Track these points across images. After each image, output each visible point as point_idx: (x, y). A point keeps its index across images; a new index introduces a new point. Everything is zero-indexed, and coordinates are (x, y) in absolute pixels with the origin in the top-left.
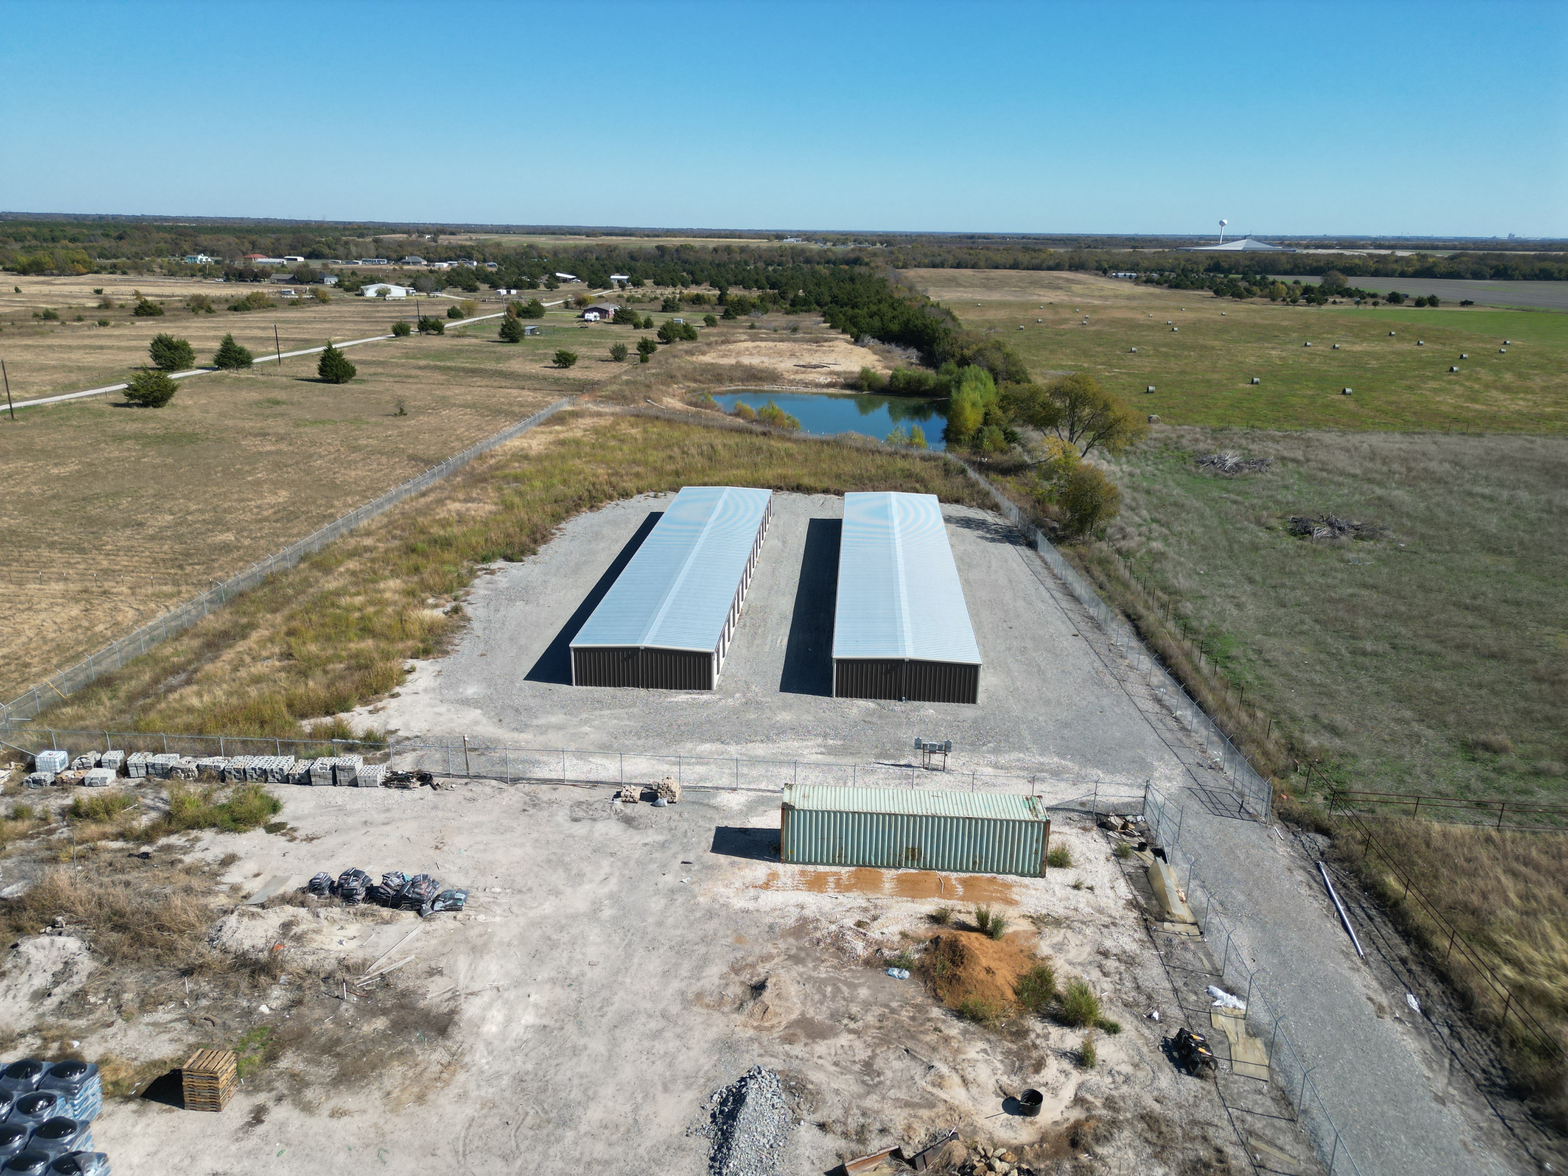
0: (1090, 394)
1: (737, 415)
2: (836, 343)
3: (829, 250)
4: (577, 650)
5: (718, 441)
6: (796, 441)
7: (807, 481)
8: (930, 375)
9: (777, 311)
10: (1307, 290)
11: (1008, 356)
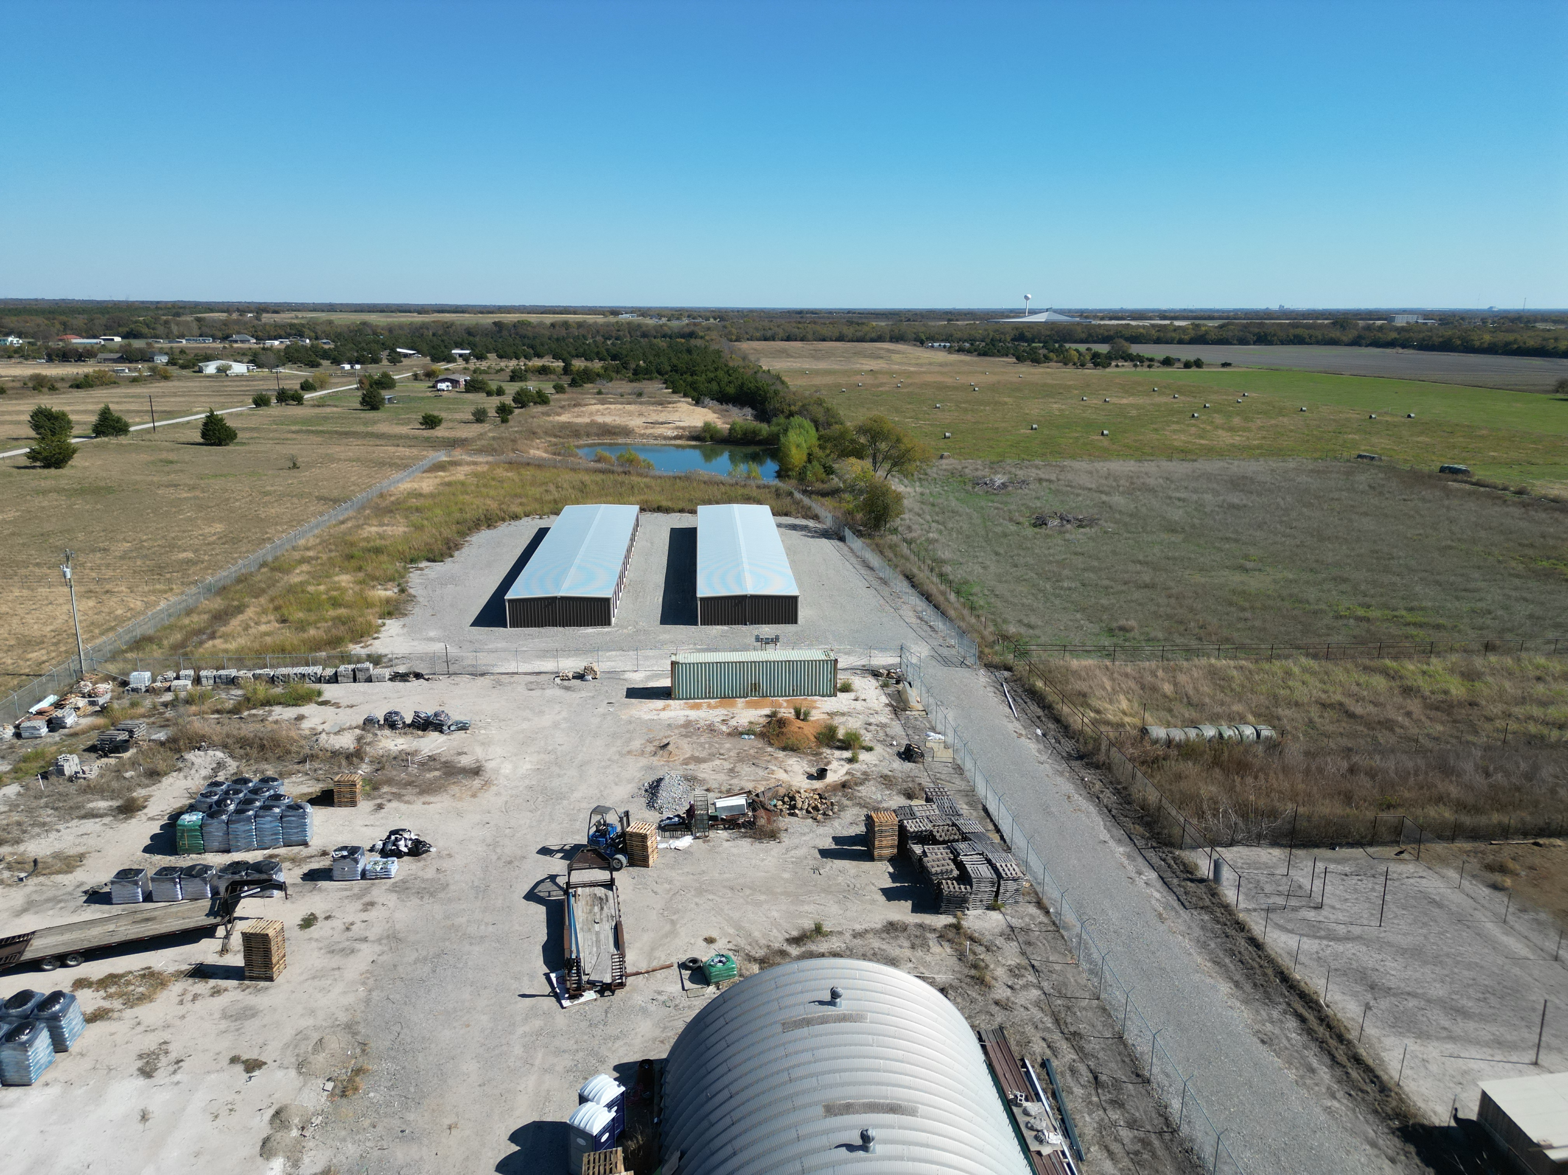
0: (885, 431)
1: (599, 461)
2: (678, 405)
3: (665, 325)
4: (510, 601)
5: (586, 478)
6: (654, 477)
7: (665, 504)
8: (764, 429)
9: (621, 379)
10: (1095, 356)
11: (828, 410)
